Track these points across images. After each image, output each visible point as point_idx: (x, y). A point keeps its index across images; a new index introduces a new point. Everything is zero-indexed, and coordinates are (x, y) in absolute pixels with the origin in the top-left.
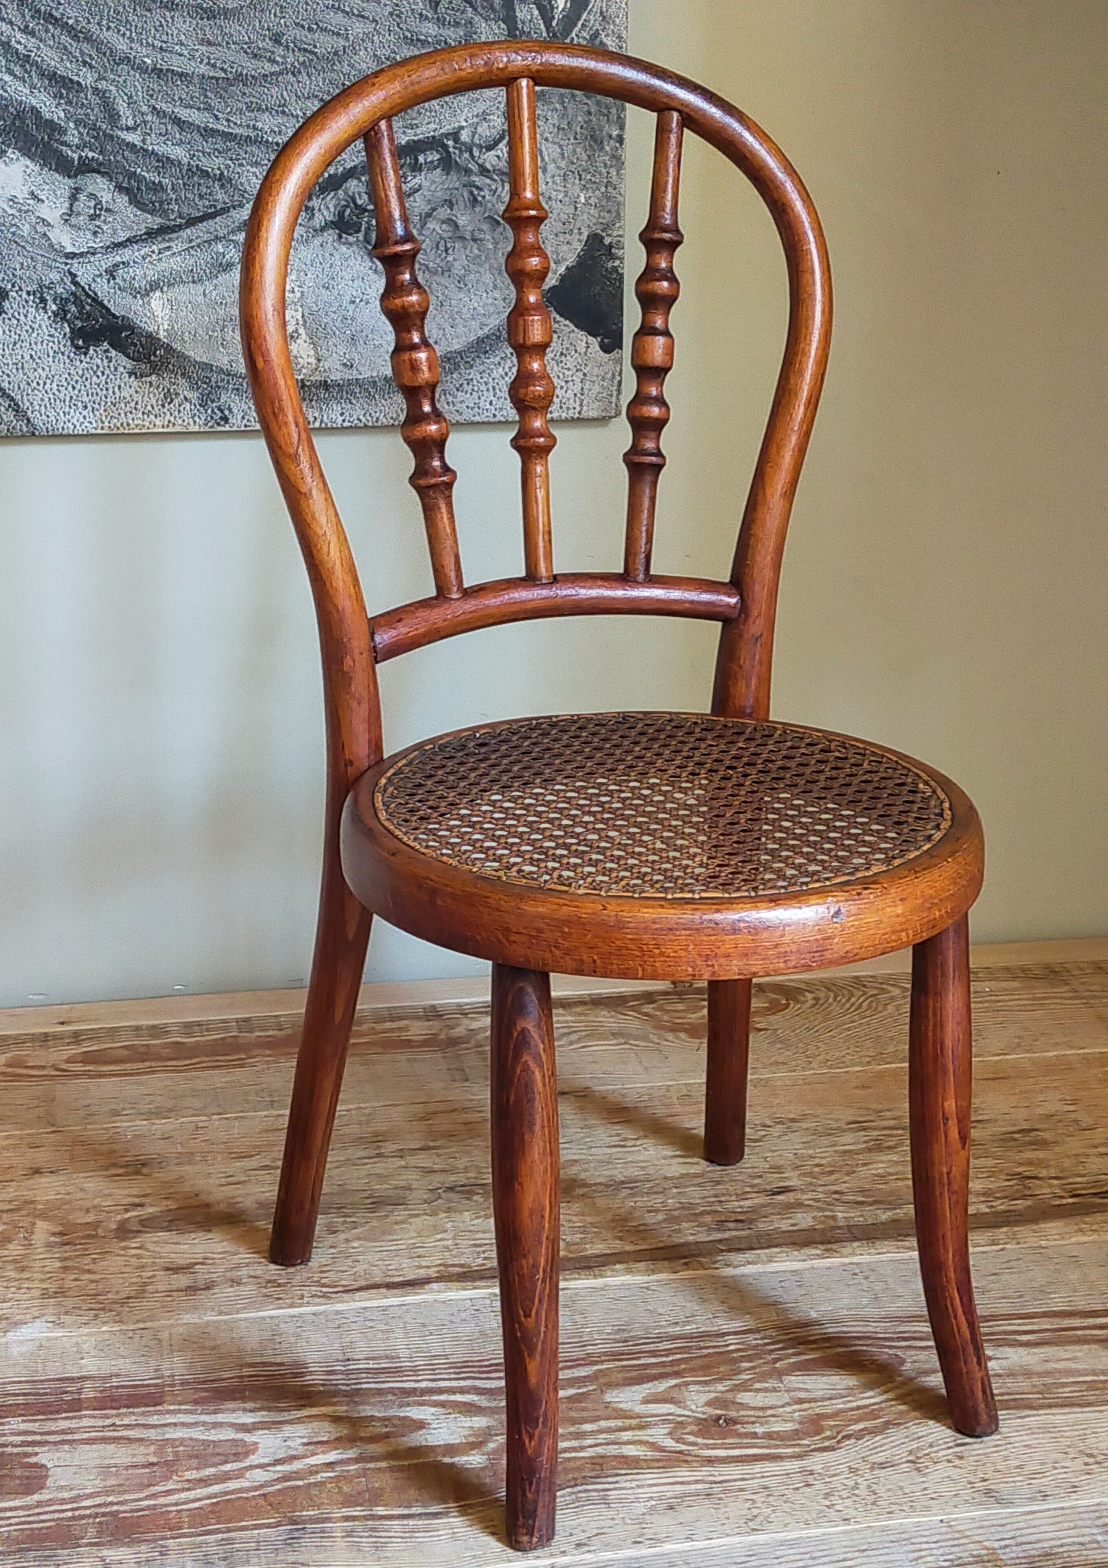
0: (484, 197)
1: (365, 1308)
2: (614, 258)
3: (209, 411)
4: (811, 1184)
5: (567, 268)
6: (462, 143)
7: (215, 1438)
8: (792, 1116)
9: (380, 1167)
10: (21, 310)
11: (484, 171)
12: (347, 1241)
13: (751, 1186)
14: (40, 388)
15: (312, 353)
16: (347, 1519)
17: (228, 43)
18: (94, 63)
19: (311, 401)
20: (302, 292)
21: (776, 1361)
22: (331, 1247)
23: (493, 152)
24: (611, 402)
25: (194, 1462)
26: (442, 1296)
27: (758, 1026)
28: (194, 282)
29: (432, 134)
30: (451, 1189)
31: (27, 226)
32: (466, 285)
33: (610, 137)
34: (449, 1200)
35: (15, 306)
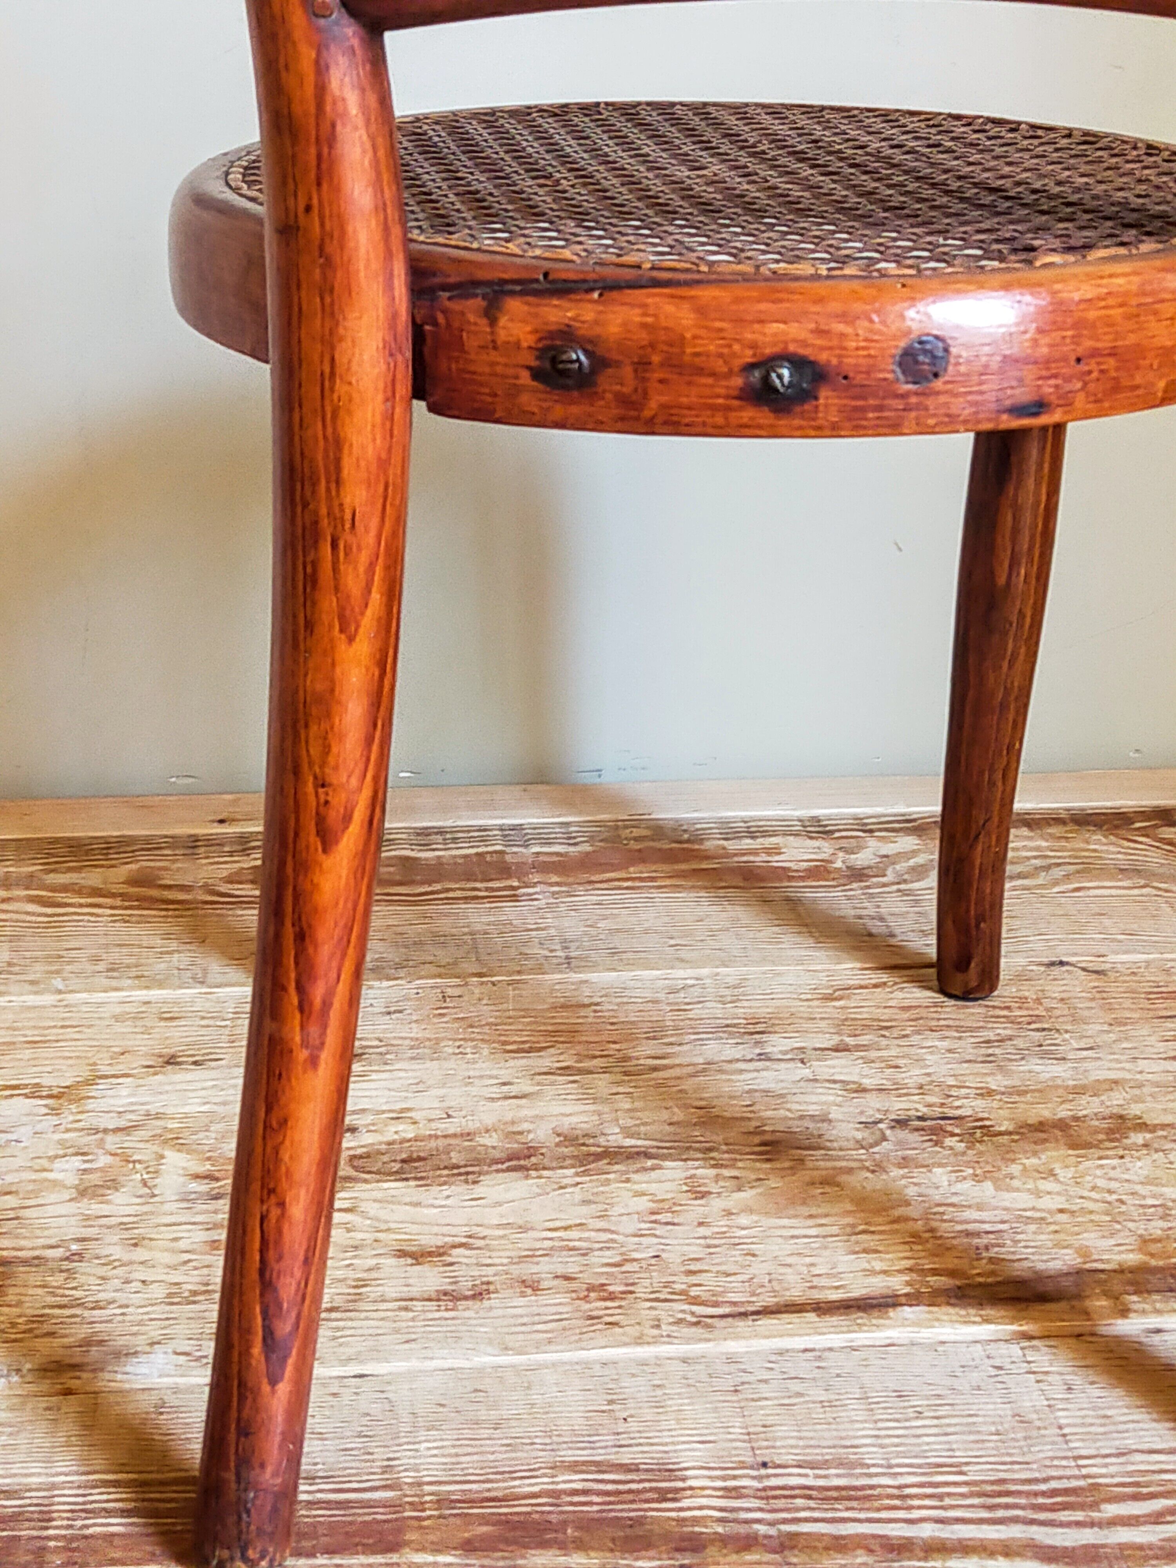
1: (781, 1353)
12: (729, 1213)
22: (701, 1224)
26: (927, 1334)
30: (901, 1123)
34: (900, 1143)
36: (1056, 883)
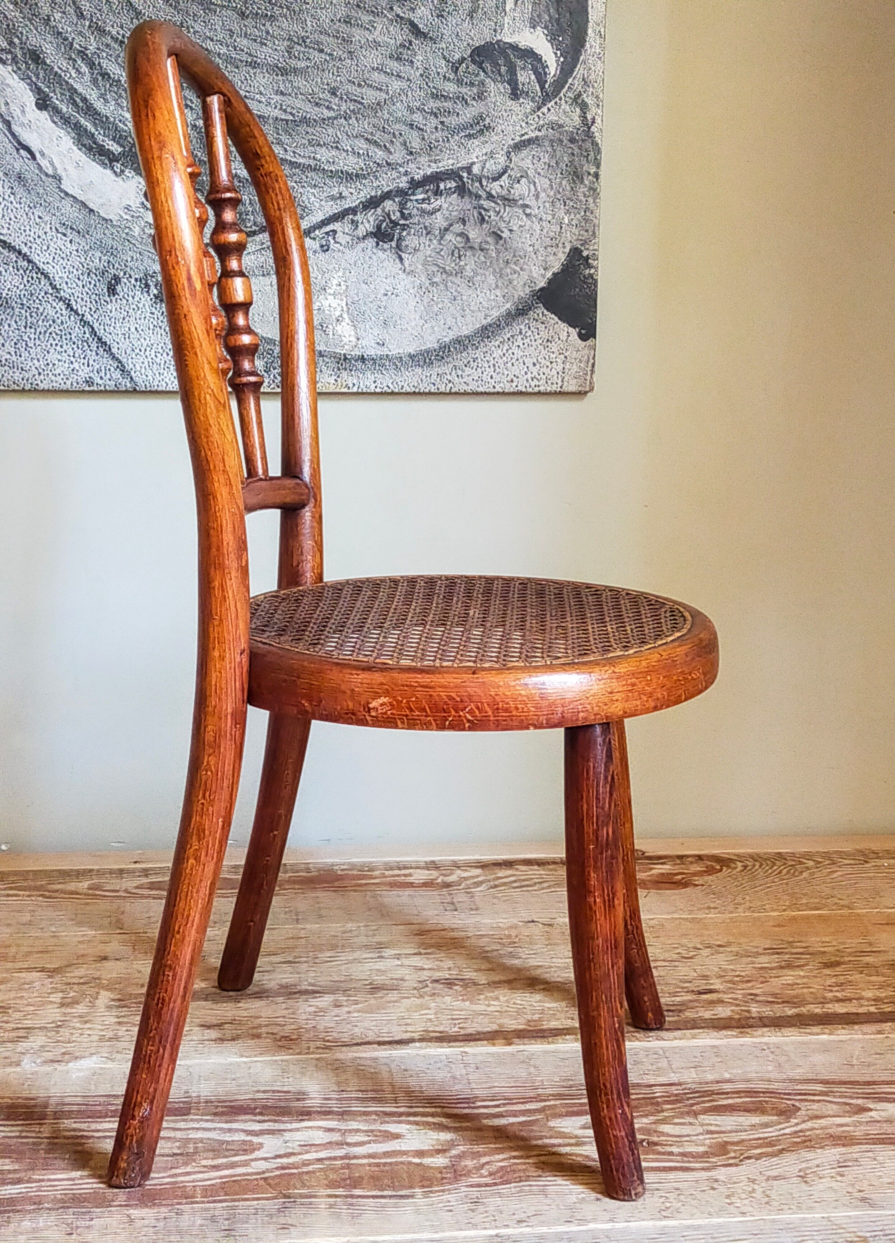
0: (490, 217)
2: (590, 266)
3: (272, 376)
4: (730, 988)
5: (553, 274)
6: (475, 175)
7: (230, 1139)
8: (718, 943)
9: (380, 965)
10: (131, 293)
11: (490, 197)
12: (349, 1012)
13: (683, 988)
14: (142, 353)
15: (353, 333)
16: (330, 1196)
17: (296, 94)
18: (193, 106)
19: (351, 370)
20: (347, 286)
21: (692, 1105)
22: (336, 1016)
23: (498, 182)
24: (586, 380)
25: (210, 1154)
26: (423, 1052)
27: (697, 883)
28: (264, 275)
29: (451, 167)
30: (436, 981)
31: (137, 228)
32: (474, 284)
33: (589, 174)
34: (434, 989)
35: (126, 290)
36: (543, 889)
